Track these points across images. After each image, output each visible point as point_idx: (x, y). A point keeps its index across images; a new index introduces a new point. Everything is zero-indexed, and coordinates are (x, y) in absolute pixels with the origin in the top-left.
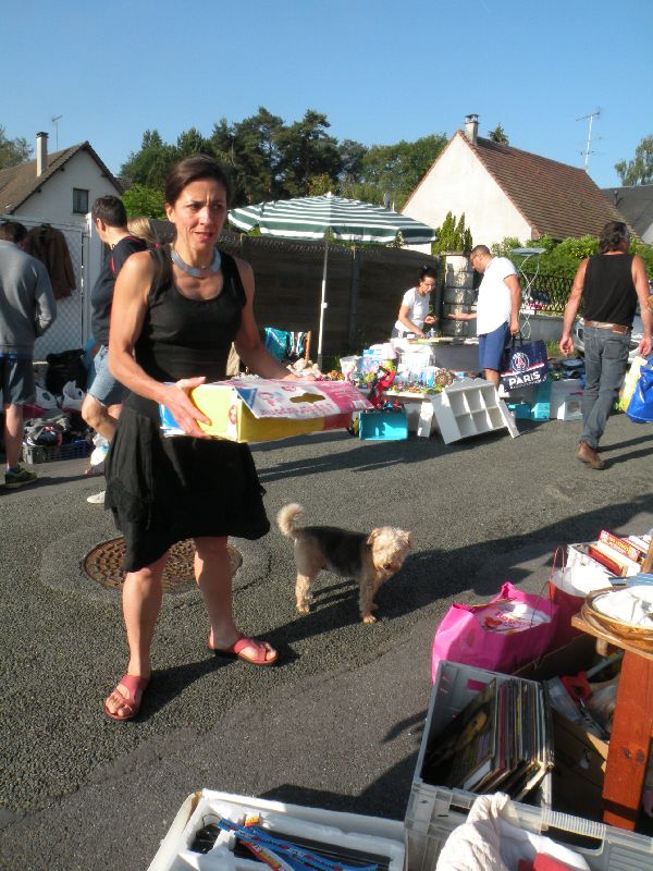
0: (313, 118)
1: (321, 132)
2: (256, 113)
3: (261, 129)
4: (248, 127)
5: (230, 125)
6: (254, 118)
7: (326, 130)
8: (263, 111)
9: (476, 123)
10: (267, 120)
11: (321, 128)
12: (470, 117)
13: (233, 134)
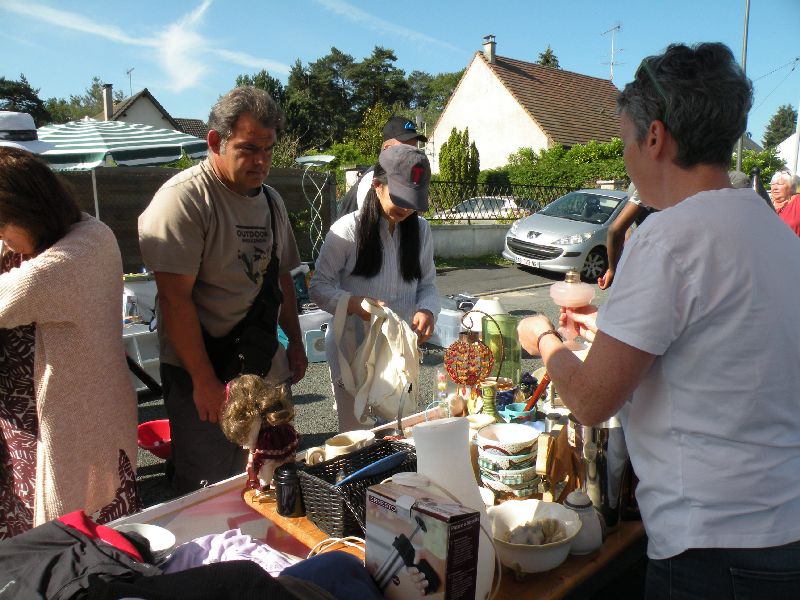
0: (381, 54)
1: (390, 66)
2: (330, 53)
3: (335, 67)
4: (321, 66)
5: (305, 65)
6: (327, 57)
7: (394, 64)
8: (334, 50)
9: (493, 44)
10: (339, 58)
11: (388, 61)
12: (488, 38)
13: (308, 73)
